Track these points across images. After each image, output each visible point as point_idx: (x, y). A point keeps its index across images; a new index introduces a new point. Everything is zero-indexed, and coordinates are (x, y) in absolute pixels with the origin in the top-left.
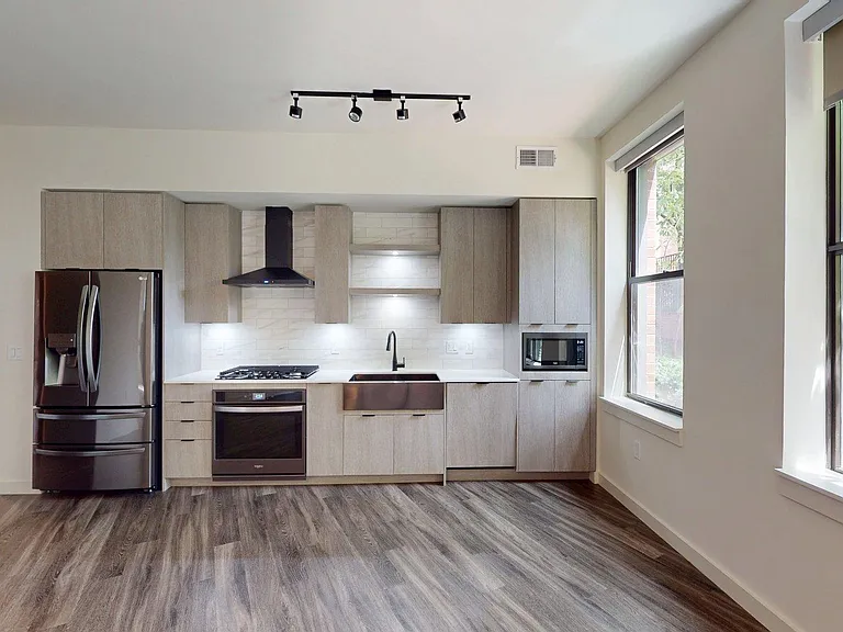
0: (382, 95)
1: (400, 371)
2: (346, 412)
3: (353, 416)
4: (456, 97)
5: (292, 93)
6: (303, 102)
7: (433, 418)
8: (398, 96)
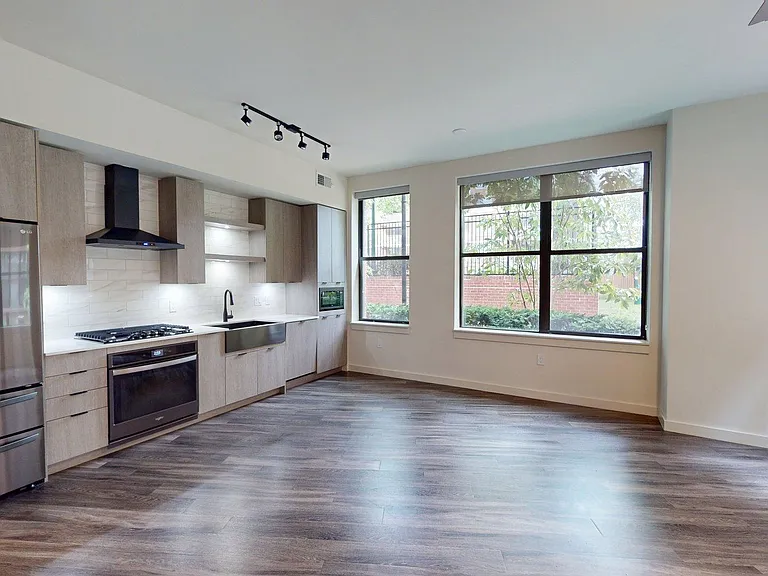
0: (294, 129)
1: (230, 321)
2: (228, 355)
3: (231, 356)
4: (325, 144)
5: (244, 104)
6: (250, 114)
7: (278, 348)
8: (301, 133)
